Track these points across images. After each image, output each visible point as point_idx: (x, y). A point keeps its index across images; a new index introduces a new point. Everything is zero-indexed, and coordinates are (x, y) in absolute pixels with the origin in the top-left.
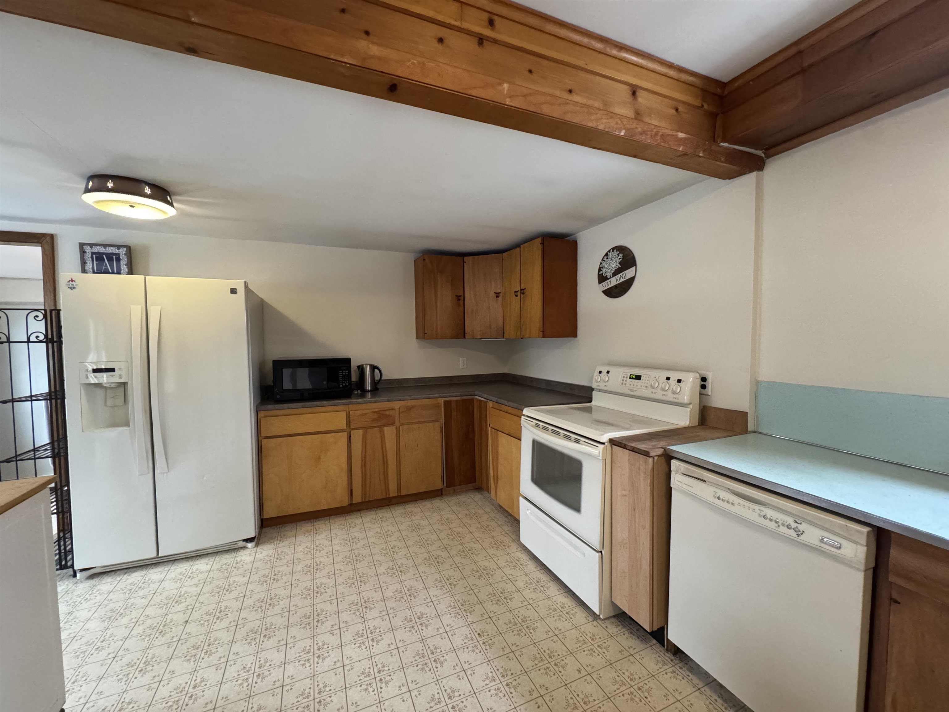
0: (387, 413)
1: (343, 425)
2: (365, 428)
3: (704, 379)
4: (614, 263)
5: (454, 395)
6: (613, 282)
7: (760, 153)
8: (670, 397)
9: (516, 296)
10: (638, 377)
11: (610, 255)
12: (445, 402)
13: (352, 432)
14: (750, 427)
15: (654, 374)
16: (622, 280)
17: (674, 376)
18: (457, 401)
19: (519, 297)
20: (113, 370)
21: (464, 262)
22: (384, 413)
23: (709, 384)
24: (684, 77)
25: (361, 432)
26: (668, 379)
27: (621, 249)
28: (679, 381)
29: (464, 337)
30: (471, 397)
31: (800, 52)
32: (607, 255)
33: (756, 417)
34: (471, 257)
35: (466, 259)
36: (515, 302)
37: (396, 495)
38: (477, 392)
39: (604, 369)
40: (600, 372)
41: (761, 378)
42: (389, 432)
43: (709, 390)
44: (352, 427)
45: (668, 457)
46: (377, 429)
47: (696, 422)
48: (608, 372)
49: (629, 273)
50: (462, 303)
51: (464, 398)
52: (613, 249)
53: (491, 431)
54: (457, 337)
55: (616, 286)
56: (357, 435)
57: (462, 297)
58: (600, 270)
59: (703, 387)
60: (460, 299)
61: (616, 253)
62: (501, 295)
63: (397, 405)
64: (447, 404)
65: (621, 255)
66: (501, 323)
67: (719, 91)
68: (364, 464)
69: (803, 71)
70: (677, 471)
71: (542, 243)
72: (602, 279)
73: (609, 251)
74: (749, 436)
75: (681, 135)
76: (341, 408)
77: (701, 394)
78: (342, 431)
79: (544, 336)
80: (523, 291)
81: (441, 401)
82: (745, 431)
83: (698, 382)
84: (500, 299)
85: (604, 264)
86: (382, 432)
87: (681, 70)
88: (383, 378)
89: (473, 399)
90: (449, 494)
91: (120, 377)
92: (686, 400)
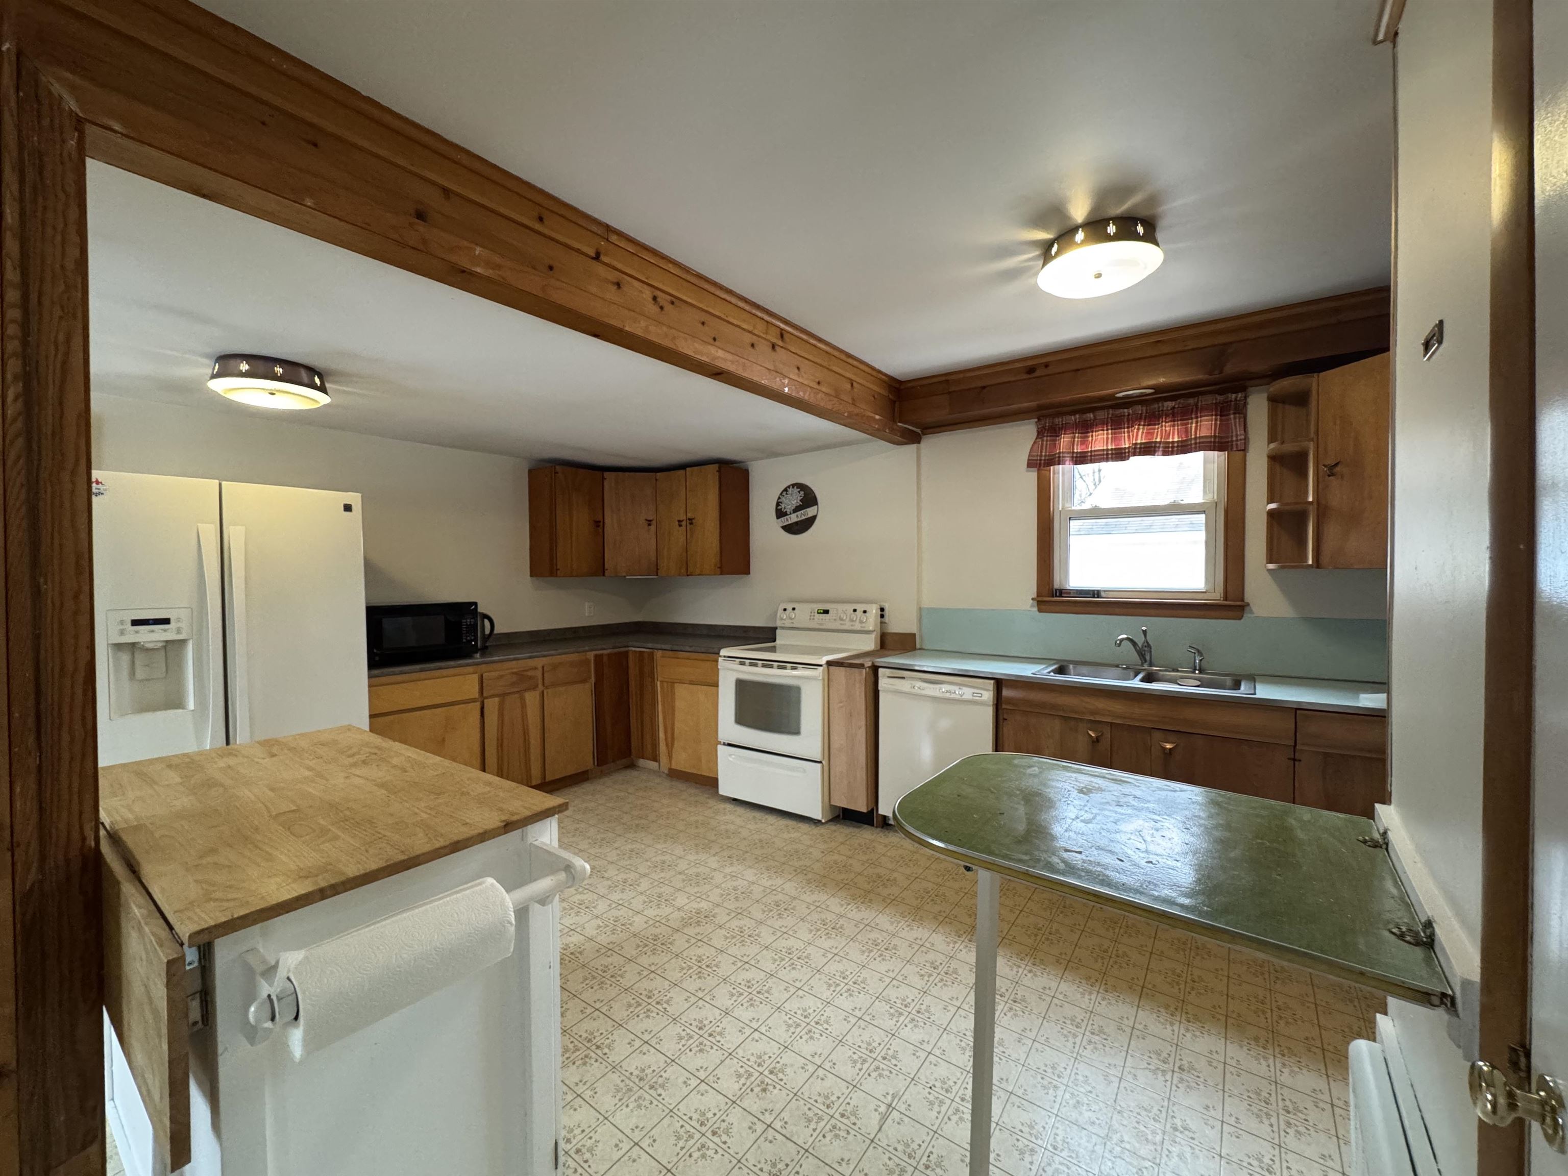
0: (529, 673)
1: (474, 692)
2: (503, 696)
3: (882, 610)
4: (794, 499)
5: (606, 649)
6: (794, 518)
7: (918, 431)
8: (857, 626)
9: (680, 526)
10: (826, 612)
11: (790, 490)
12: (596, 656)
13: (486, 701)
14: (918, 646)
15: (841, 607)
16: (804, 518)
17: (860, 608)
18: (609, 655)
19: (683, 528)
20: (166, 621)
21: (604, 479)
22: (525, 673)
23: (886, 613)
24: (880, 376)
25: (497, 700)
26: (855, 610)
27: (801, 487)
28: (865, 612)
29: (604, 575)
30: (626, 649)
31: (947, 381)
32: (786, 490)
33: (921, 636)
34: (613, 474)
35: (606, 474)
36: (679, 536)
37: (539, 782)
38: (631, 643)
39: (789, 607)
40: (785, 610)
41: (922, 606)
42: (532, 698)
43: (886, 619)
44: (485, 695)
45: (875, 669)
46: (517, 695)
47: (879, 647)
48: (794, 609)
49: (811, 512)
50: (601, 530)
51: (616, 650)
52: (793, 485)
53: (662, 687)
54: (593, 574)
55: (797, 523)
56: (492, 705)
57: (601, 523)
58: (778, 504)
59: (882, 616)
60: (599, 525)
61: (796, 490)
62: (654, 522)
63: (539, 662)
64: (598, 658)
65: (802, 493)
66: (654, 559)
67: (897, 385)
68: (500, 744)
69: (950, 393)
70: (883, 676)
71: (719, 471)
72: (780, 514)
73: (789, 487)
74: (918, 652)
75: (877, 417)
76: (470, 669)
77: (881, 623)
78: (473, 701)
79: (722, 574)
80: (691, 521)
81: (591, 655)
82: (914, 648)
83: (879, 613)
84: (653, 528)
85: (783, 499)
86: (523, 699)
87: (879, 372)
88: (496, 632)
89: (627, 652)
90: (603, 774)
91: (179, 631)
92: (871, 628)
